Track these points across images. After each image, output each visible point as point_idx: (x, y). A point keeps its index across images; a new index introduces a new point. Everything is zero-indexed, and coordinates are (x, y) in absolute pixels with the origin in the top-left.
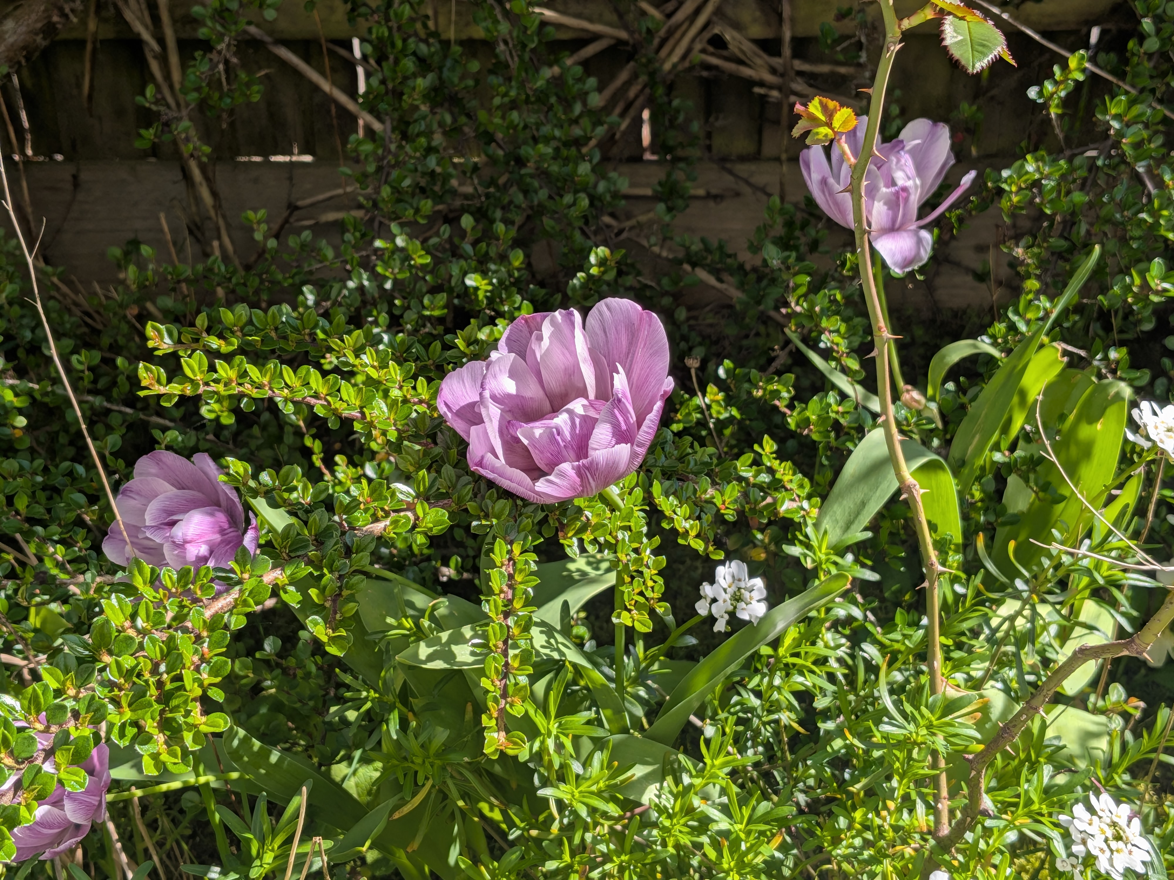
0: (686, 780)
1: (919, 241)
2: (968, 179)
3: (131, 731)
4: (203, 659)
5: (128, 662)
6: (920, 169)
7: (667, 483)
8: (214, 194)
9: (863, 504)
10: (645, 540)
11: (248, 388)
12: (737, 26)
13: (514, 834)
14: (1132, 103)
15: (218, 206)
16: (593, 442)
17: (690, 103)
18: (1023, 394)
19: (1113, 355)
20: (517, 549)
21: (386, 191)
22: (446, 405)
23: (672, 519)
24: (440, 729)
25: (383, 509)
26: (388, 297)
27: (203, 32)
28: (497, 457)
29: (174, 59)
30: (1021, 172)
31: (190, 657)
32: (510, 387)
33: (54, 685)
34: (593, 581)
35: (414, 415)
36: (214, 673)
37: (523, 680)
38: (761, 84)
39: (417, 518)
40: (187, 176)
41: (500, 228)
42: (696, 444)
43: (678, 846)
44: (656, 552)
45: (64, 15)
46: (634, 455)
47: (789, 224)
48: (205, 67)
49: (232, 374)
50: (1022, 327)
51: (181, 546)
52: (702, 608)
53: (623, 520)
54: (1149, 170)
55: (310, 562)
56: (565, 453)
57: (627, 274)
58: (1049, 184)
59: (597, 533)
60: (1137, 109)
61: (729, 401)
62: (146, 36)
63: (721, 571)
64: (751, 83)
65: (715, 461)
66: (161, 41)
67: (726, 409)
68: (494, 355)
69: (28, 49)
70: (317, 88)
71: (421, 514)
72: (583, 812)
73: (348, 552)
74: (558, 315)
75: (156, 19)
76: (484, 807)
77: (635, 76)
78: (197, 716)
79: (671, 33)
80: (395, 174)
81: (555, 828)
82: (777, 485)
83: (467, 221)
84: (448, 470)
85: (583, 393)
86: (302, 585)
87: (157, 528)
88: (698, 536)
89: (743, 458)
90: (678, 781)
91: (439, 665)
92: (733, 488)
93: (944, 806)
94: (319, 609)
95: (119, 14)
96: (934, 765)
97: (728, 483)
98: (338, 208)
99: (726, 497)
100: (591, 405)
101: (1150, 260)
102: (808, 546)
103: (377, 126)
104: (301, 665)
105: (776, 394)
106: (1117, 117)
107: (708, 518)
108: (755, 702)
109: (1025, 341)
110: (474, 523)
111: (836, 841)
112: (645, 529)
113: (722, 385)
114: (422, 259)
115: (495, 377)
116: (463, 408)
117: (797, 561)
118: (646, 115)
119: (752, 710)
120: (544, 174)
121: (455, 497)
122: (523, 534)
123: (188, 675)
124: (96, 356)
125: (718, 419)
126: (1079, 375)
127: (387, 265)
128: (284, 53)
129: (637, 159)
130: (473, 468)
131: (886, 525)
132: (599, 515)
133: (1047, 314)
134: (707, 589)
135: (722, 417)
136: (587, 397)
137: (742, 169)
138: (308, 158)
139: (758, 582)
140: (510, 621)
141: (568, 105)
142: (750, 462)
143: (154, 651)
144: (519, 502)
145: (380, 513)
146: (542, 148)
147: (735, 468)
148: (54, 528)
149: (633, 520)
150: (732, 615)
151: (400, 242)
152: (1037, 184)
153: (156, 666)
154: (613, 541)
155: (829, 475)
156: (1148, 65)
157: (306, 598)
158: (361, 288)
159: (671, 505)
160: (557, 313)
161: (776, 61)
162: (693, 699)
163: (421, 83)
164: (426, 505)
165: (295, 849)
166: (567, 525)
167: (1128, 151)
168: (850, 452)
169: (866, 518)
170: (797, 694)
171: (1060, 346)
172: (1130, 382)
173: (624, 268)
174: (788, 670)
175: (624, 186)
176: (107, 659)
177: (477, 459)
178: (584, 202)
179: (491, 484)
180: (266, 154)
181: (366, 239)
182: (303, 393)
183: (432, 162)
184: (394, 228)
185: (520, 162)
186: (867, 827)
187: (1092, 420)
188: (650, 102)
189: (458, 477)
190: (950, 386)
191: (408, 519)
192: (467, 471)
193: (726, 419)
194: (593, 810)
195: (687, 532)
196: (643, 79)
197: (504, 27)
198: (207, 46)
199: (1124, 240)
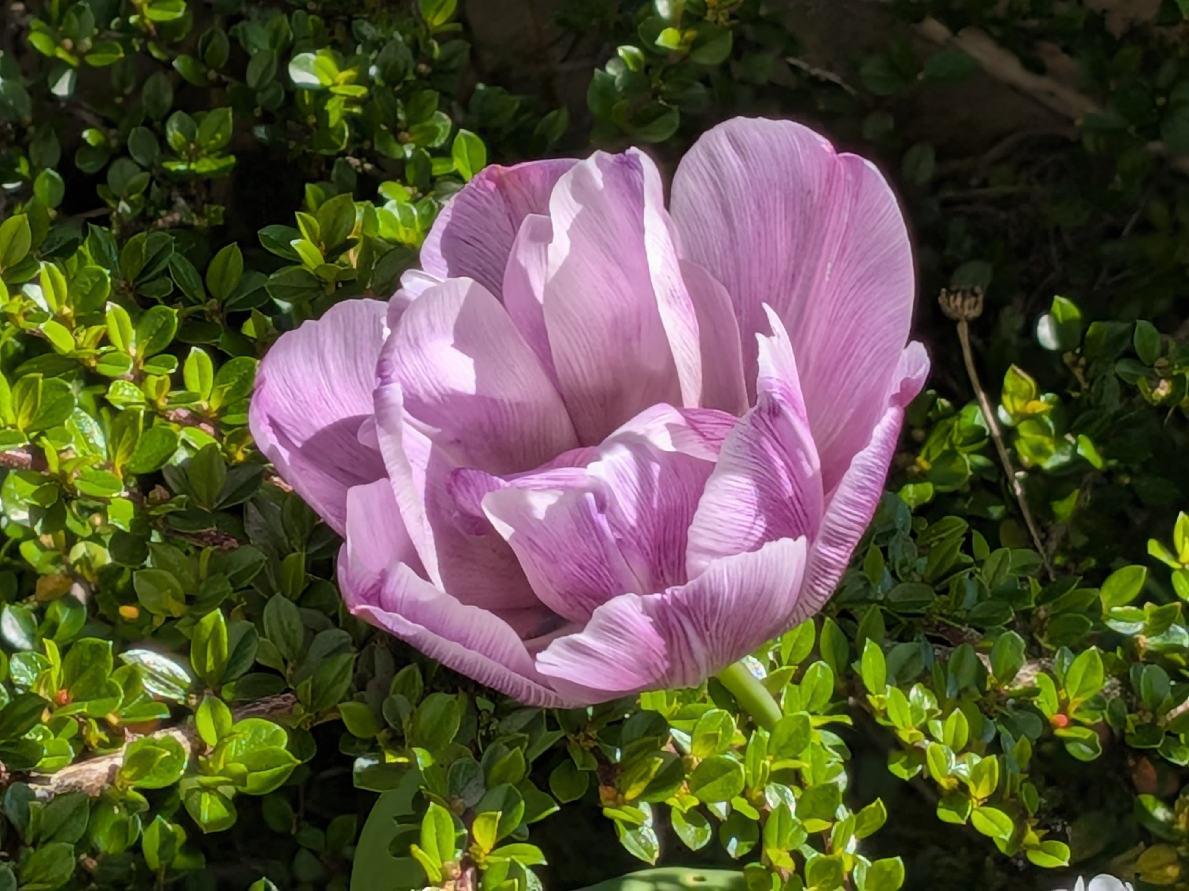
7: (902, 649)
10: (843, 813)
16: (700, 532)
20: (484, 834)
22: (274, 424)
23: (921, 752)
25: (103, 723)
26: (62, 121)
28: (423, 574)
32: (458, 372)
35: (181, 456)
39: (200, 748)
42: (979, 540)
46: (816, 568)
53: (780, 753)
56: (619, 562)
57: (758, 47)
59: (706, 791)
61: (1070, 418)
65: (1035, 587)
67: (1059, 440)
68: (413, 286)
71: (210, 738)
84: (281, 612)
88: (993, 800)
89: (1114, 581)
92: (1091, 667)
97: (1076, 650)
99: (1070, 693)
100: (693, 424)
107: (1021, 749)
110: (362, 763)
112: (842, 780)
113: (1047, 371)
114: (161, 10)
115: (416, 344)
116: (323, 434)
121: (305, 687)
122: (499, 793)
125: (1035, 471)
127: (57, 27)
130: (357, 608)
132: (711, 739)
135: (1048, 464)
136: (677, 402)
142: (1136, 590)
144: (484, 703)
145: (96, 734)
147: (1095, 609)
149: (807, 754)
154: (753, 815)
159: (916, 710)
160: (591, 163)
164: (226, 713)
166: (622, 767)
173: (750, 32)
177: (368, 582)
189: (312, 632)
191: (178, 749)
192: (337, 616)
193: (1061, 468)
195: (963, 787)
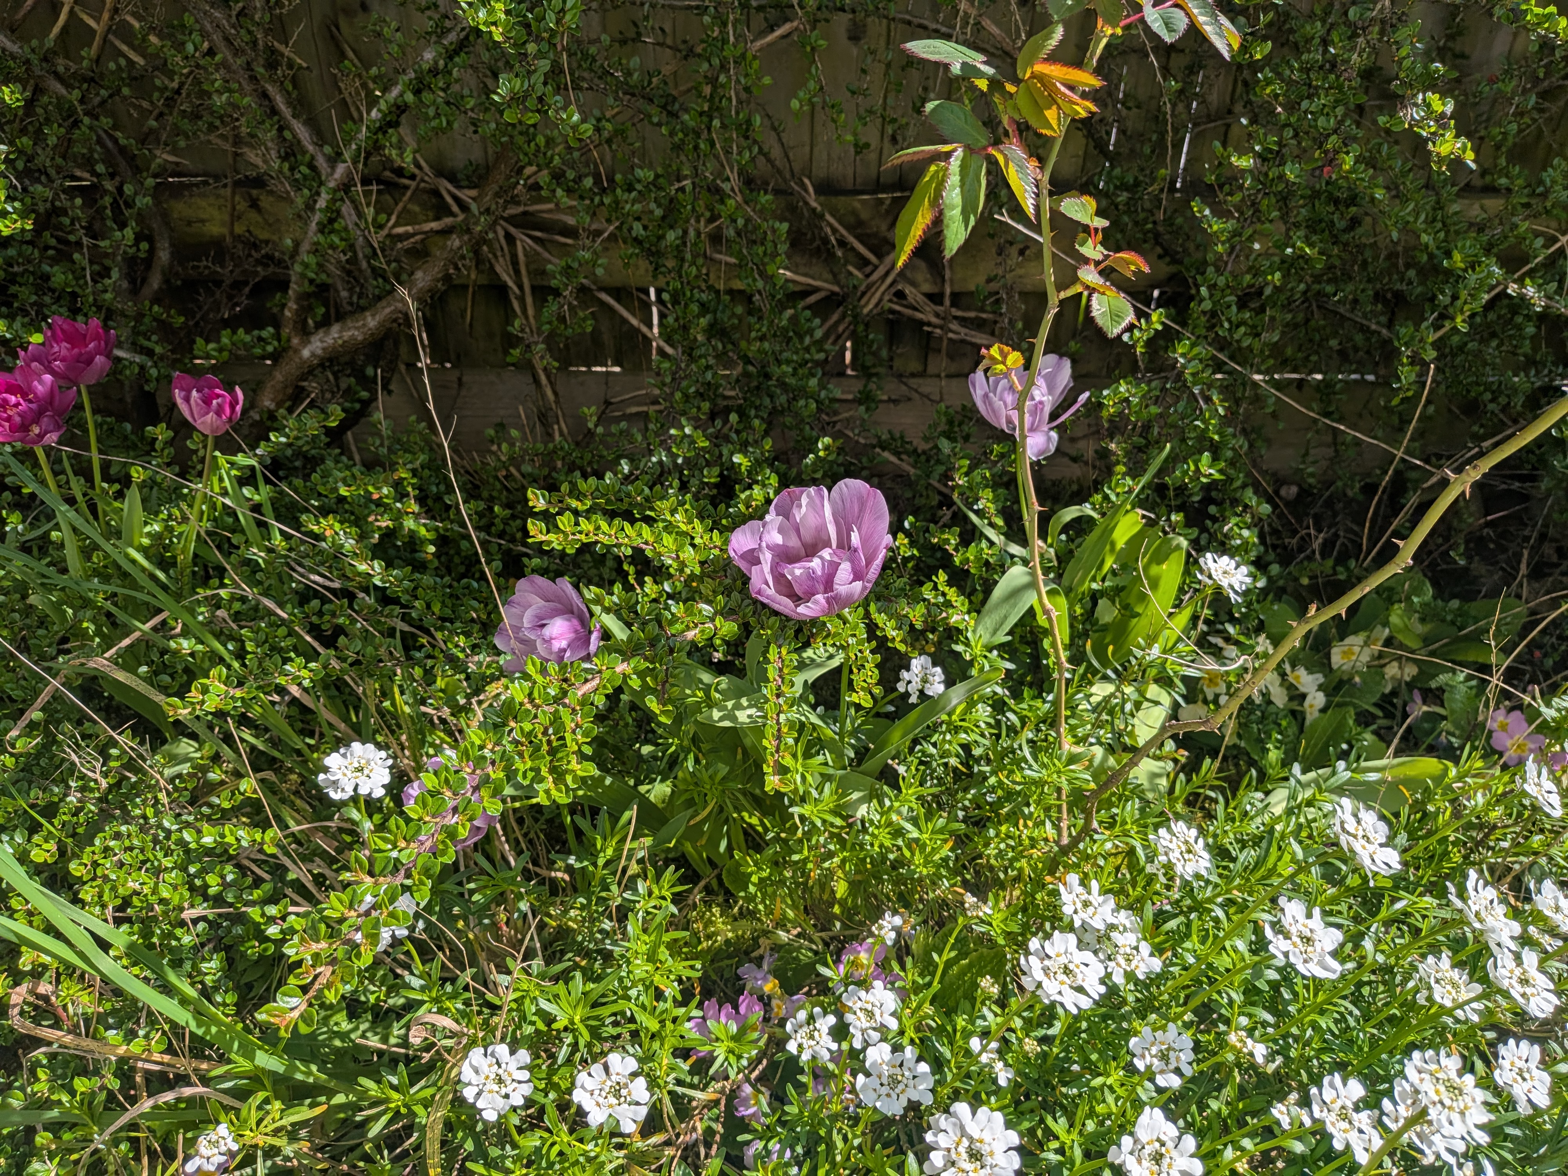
0: (887, 803)
1: (1049, 439)
2: (1084, 397)
3: (530, 775)
4: (577, 726)
5: (527, 727)
6: (1051, 389)
7: (879, 604)
8: (555, 393)
9: (1006, 617)
10: (866, 643)
11: (601, 538)
12: (913, 284)
13: (770, 835)
14: (1193, 345)
15: (557, 402)
16: (836, 580)
17: (881, 337)
18: (1113, 544)
19: (1173, 517)
20: (784, 651)
21: (678, 395)
22: (734, 550)
23: (884, 629)
24: (720, 765)
25: (693, 622)
26: (679, 469)
27: (554, 283)
28: (769, 588)
29: (529, 300)
30: (1116, 392)
31: (570, 725)
32: (778, 539)
33: (478, 742)
34: (820, 665)
35: (712, 556)
36: (585, 734)
37: (791, 741)
38: (929, 324)
39: (716, 628)
40: (536, 381)
41: (756, 422)
43: (881, 846)
44: (873, 652)
45: (457, 268)
46: (864, 588)
47: (950, 422)
48: (555, 308)
49: (591, 528)
50: (1113, 498)
51: (548, 642)
52: (901, 687)
53: (852, 630)
54: (1202, 392)
55: (646, 659)
56: (818, 587)
58: (1135, 400)
60: (1196, 350)
61: (912, 544)
62: (511, 283)
63: (914, 662)
64: (922, 323)
65: (908, 587)
66: (521, 287)
67: (909, 549)
68: (768, 518)
69: (432, 291)
70: (625, 321)
71: (719, 626)
72: (819, 823)
73: (671, 651)
74: (812, 490)
75: (517, 272)
76: (745, 815)
77: (843, 316)
78: (574, 765)
79: (869, 287)
80: (684, 383)
81: (800, 833)
82: (948, 604)
83: (733, 417)
84: (735, 595)
85: (828, 544)
86: (641, 675)
87: (532, 629)
88: (900, 640)
89: (926, 586)
90: (881, 804)
91: (727, 724)
92: (921, 607)
93: (1064, 825)
94: (653, 691)
95: (492, 267)
96: (1059, 798)
97: (918, 603)
98: (639, 404)
99: (916, 613)
100: (835, 553)
101: (1201, 453)
102: (967, 644)
103: (669, 350)
104: (622, 718)
105: (947, 541)
106: (1183, 355)
107: (907, 628)
108: (933, 751)
109: (1116, 509)
111: (987, 845)
112: (866, 636)
113: (908, 534)
114: (703, 443)
115: (768, 532)
116: (746, 553)
117: (958, 654)
118: (848, 344)
119: (931, 756)
120: (783, 385)
121: (741, 614)
122: (787, 641)
123: (568, 736)
124: (482, 506)
125: (904, 556)
126: (1151, 531)
127: (678, 447)
128: (604, 297)
129: (842, 374)
130: (753, 595)
131: (1018, 630)
133: (1130, 491)
134: (905, 675)
135: (907, 555)
136: (831, 547)
137: (913, 382)
138: (617, 369)
139: (938, 670)
140: (781, 700)
141: (801, 338)
142: (930, 588)
143: (544, 719)
144: (786, 619)
145: (692, 625)
146: (784, 367)
147: (921, 593)
148: (458, 624)
149: (858, 630)
150: (921, 692)
151: (687, 431)
152: (1126, 400)
153: (546, 729)
155: (981, 596)
156: (1203, 319)
157: (644, 684)
158: (660, 462)
159: (883, 619)
160: (810, 489)
161: (939, 309)
162: (891, 749)
163: (703, 322)
164: (722, 619)
165: (628, 845)
166: (816, 633)
167: (1189, 378)
168: (996, 582)
169: (1007, 627)
170: (962, 746)
171: (1140, 512)
172: (1185, 536)
174: (957, 730)
175: (838, 394)
176: (512, 724)
177: (756, 589)
178: (814, 406)
179: (764, 606)
180: (589, 366)
181: (664, 428)
182: (638, 542)
183: (709, 376)
184: (684, 421)
185: (768, 376)
186: (1008, 836)
187: (1160, 563)
188: (853, 336)
189: (743, 600)
190: (1063, 537)
191: (711, 629)
192: (749, 597)
193: (910, 556)
194: (824, 821)
195: (894, 638)
196: (848, 319)
197: (760, 284)
198: (557, 293)
199: (1183, 440)
